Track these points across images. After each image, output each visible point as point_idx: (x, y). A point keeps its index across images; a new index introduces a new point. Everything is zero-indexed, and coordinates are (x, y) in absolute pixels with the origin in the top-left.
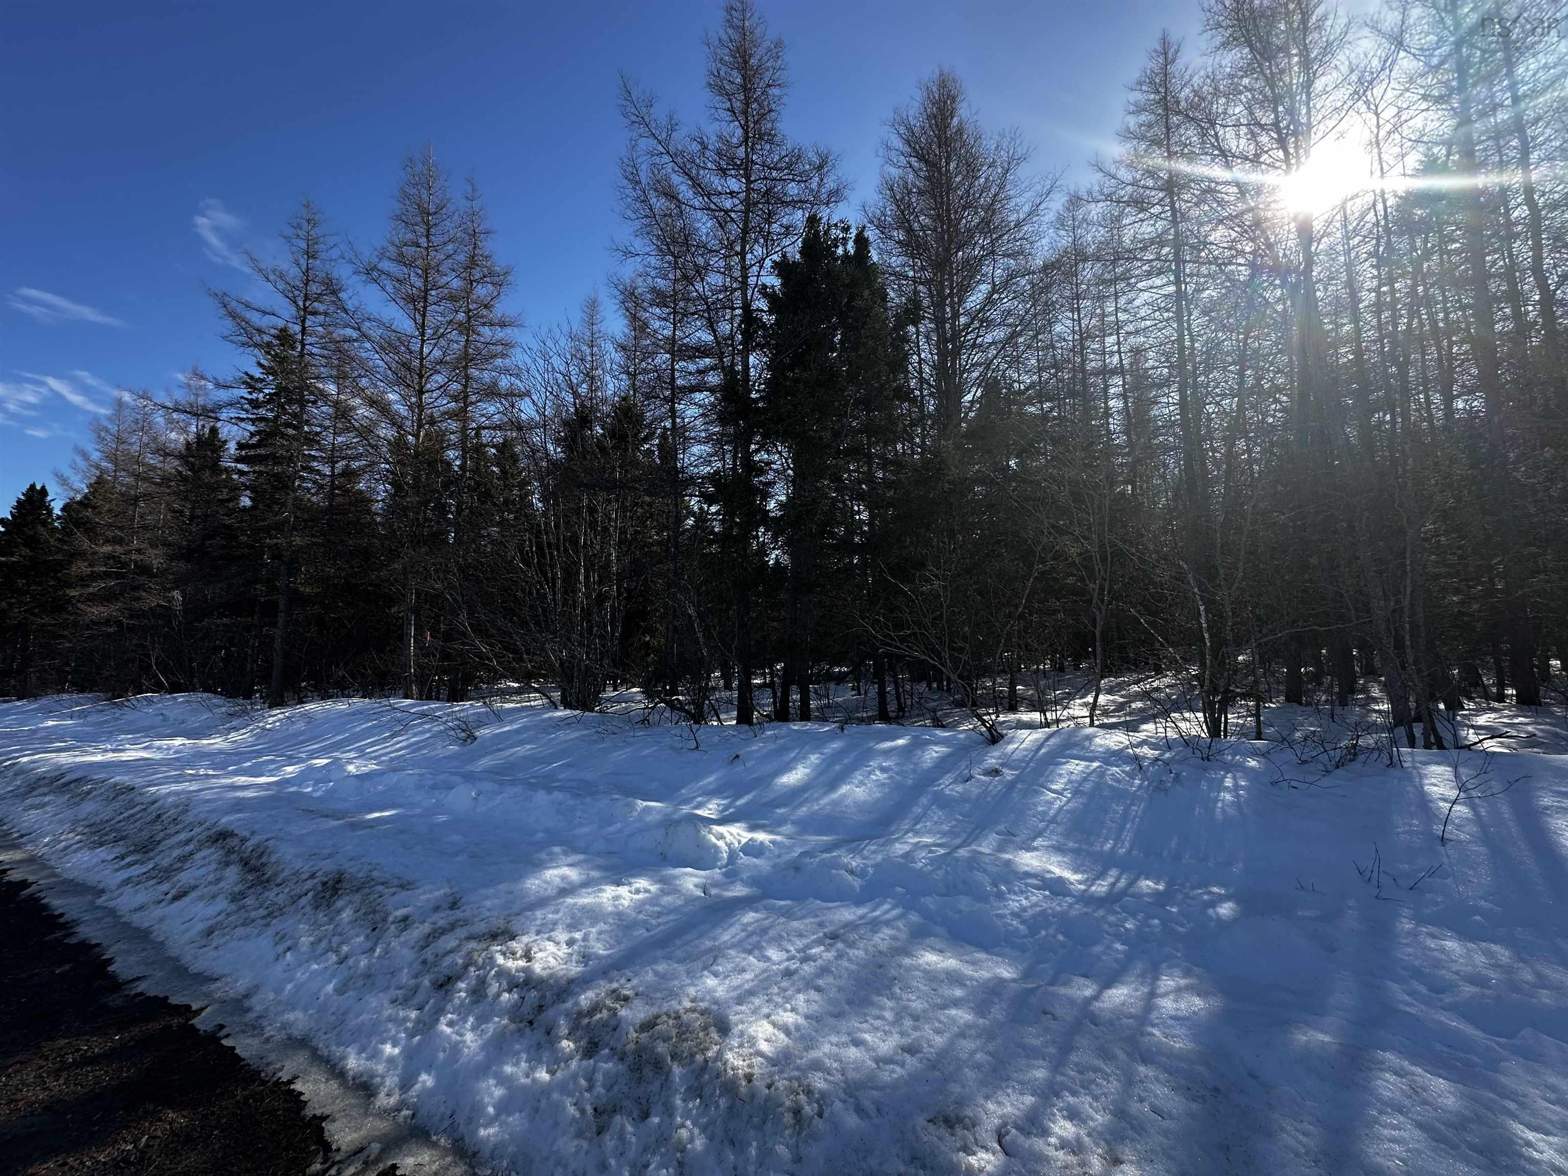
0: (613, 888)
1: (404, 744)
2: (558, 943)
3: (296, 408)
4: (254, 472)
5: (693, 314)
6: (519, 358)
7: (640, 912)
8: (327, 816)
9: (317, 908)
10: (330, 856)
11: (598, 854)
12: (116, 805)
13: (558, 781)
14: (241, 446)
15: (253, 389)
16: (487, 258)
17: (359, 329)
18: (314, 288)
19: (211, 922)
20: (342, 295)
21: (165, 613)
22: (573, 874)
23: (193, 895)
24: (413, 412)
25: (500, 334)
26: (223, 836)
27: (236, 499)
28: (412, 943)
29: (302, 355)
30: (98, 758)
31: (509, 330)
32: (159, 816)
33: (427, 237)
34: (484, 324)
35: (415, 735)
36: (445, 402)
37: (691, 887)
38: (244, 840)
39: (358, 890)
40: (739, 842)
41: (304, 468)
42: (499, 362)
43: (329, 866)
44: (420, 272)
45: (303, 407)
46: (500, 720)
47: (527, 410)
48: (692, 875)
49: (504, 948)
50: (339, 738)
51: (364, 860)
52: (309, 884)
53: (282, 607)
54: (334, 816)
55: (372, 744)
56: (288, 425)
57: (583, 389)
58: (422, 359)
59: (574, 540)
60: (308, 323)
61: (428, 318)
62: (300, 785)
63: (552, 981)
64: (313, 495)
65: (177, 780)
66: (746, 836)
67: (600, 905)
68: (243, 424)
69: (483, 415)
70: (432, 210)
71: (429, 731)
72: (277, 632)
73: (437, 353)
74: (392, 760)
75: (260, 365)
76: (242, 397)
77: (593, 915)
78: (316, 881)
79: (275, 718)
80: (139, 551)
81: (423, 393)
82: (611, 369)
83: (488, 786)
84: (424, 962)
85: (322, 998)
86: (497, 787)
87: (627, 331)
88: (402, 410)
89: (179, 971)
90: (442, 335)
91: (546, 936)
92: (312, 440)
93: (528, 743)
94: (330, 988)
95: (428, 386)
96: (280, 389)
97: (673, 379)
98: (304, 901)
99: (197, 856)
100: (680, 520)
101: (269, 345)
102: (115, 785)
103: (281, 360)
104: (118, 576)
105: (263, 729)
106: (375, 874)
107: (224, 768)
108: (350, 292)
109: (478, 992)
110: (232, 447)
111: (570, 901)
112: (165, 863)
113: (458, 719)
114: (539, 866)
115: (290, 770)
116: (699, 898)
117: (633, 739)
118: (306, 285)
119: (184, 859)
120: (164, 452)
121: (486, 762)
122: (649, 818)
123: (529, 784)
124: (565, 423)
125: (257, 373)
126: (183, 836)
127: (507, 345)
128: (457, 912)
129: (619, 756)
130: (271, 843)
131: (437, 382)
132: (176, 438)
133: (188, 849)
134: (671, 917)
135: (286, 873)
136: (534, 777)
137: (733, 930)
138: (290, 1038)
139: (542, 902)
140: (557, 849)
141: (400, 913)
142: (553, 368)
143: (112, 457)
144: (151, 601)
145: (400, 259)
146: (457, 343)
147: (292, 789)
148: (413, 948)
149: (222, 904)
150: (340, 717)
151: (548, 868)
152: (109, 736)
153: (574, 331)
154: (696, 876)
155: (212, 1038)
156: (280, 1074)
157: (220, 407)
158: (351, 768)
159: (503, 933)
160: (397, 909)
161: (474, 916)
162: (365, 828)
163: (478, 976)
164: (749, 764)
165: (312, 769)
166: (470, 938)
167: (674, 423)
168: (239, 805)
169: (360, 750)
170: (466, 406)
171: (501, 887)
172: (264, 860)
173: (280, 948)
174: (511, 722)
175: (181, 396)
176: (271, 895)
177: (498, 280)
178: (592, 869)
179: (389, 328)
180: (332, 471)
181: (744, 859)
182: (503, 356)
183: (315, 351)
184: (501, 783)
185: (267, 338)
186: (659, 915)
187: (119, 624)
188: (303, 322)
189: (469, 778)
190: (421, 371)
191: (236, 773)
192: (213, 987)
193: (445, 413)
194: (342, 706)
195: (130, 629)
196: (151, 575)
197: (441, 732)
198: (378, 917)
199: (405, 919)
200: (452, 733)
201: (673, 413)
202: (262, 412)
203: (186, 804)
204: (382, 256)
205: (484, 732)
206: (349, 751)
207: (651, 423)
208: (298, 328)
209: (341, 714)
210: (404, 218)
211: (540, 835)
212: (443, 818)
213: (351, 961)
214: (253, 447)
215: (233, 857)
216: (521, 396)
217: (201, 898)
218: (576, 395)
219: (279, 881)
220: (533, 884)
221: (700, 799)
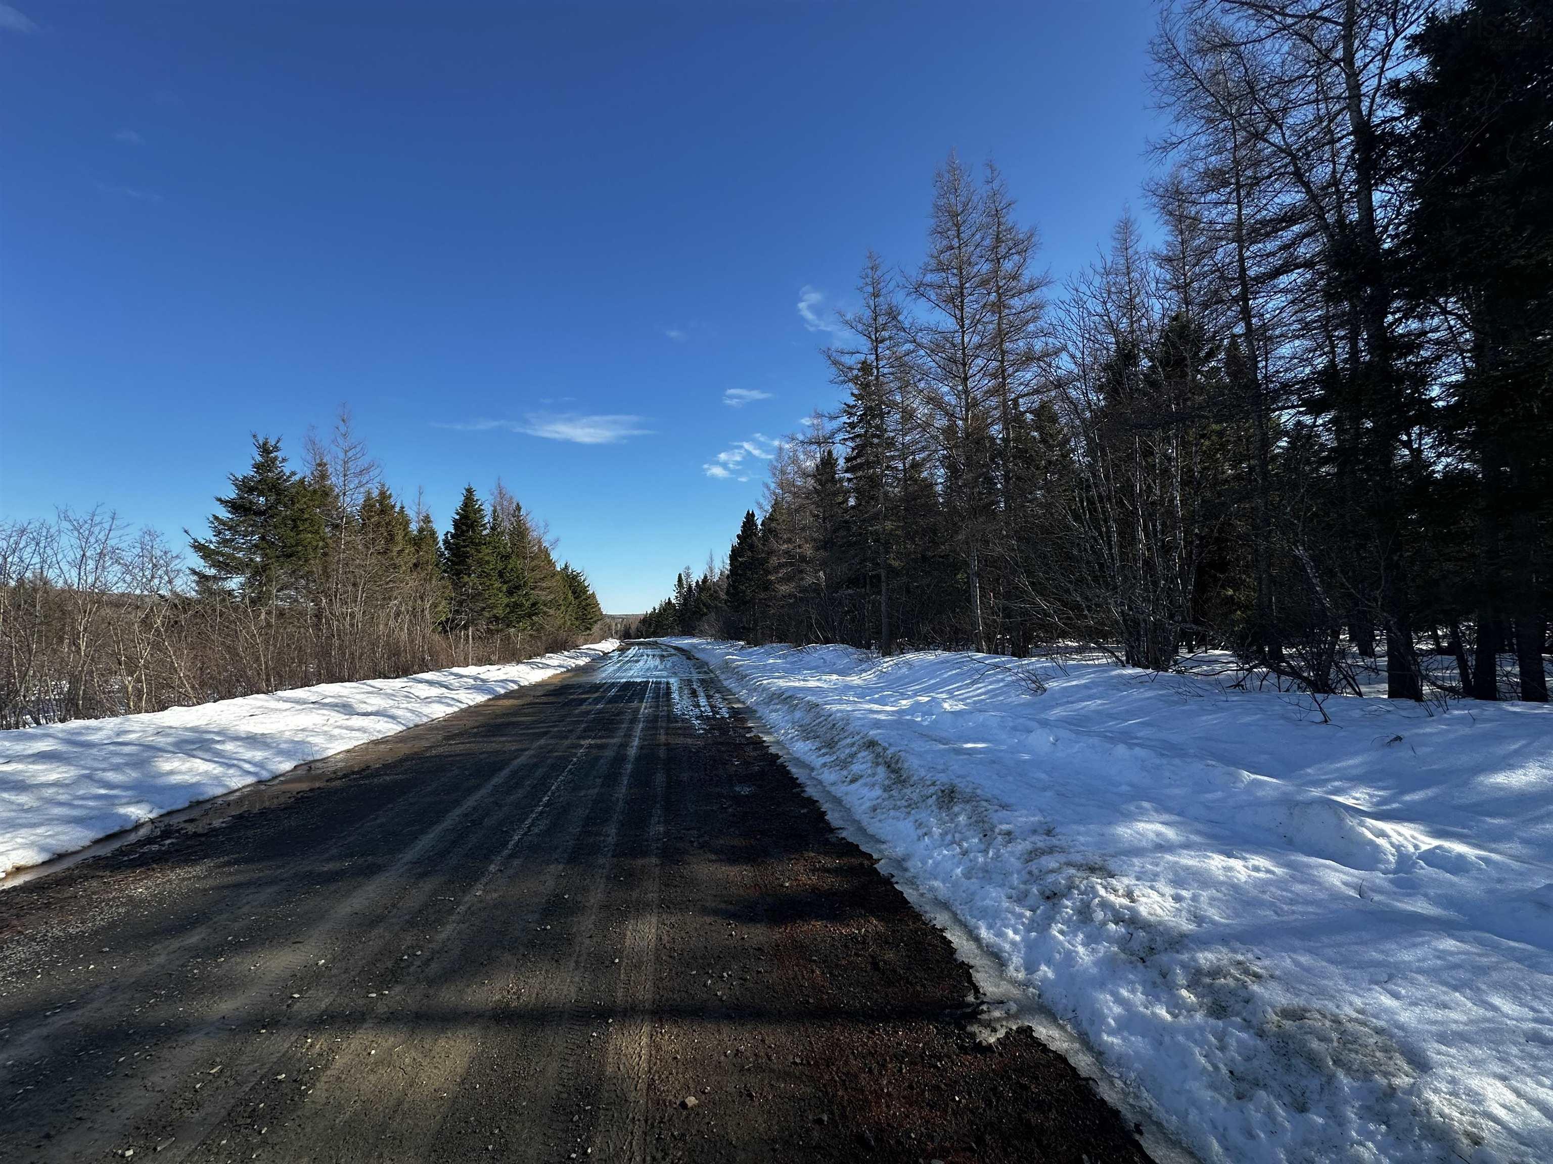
0: (1222, 858)
1: (983, 690)
2: (1163, 895)
3: (878, 421)
4: (856, 478)
5: (1270, 176)
6: (1051, 315)
7: (1264, 892)
8: (935, 740)
9: (940, 808)
10: (943, 771)
11: (1196, 819)
12: (812, 715)
13: (1136, 738)
14: (848, 460)
15: (851, 414)
16: (1010, 230)
17: (915, 341)
18: (881, 320)
19: (875, 802)
20: (900, 318)
21: (816, 588)
22: (1170, 833)
23: (861, 782)
24: (960, 399)
25: (1030, 298)
26: (871, 744)
27: (846, 501)
28: (1018, 854)
29: (877, 378)
30: (797, 684)
31: (1037, 293)
32: (834, 725)
33: (958, 237)
34: (1013, 296)
35: (991, 683)
36: (986, 382)
37: (1339, 884)
38: (885, 749)
39: (968, 802)
40: (1416, 847)
41: (888, 467)
42: (1031, 327)
43: (943, 778)
44: (955, 271)
45: (882, 418)
46: (1066, 674)
47: (1065, 364)
48: (1336, 870)
49: (1104, 883)
50: (932, 682)
51: (968, 779)
52: (932, 790)
53: (883, 578)
54: (940, 741)
55: (958, 689)
56: (874, 436)
57: (1124, 325)
58: (964, 349)
59: (1127, 487)
60: (880, 350)
61: (966, 309)
62: (912, 715)
63: (1161, 928)
64: (895, 487)
65: (840, 702)
66: (1428, 843)
67: (1208, 871)
68: (847, 443)
69: (1021, 384)
70: (960, 209)
71: (1003, 680)
72: (883, 599)
73: (976, 339)
74: (975, 703)
75: (853, 394)
76: (845, 423)
77: (1203, 880)
78: (936, 788)
79: (888, 663)
80: (800, 547)
81: (967, 379)
82: (1157, 289)
83: (1064, 733)
84: (1030, 873)
85: (954, 877)
86: (1074, 735)
87: (1170, 238)
88: (951, 399)
89: (862, 830)
90: (979, 320)
91: (1149, 884)
92: (890, 444)
93: (1099, 698)
94: (959, 871)
95: (971, 371)
96: (868, 409)
97: (1243, 270)
98: (930, 801)
99: (859, 755)
100: (1266, 443)
101: (857, 377)
102: (809, 702)
103: (865, 386)
104: (792, 564)
105: (881, 671)
106: (979, 791)
107: (863, 698)
108: (905, 312)
109: (1084, 913)
110: (841, 462)
111: (1169, 857)
112: (842, 756)
113: (1028, 672)
114: (1130, 817)
115: (905, 703)
116: (1350, 898)
117: (1227, 704)
118: (875, 320)
119: (853, 755)
120: (805, 475)
121: (1058, 712)
122: (1260, 793)
123: (1106, 737)
124: (1107, 368)
125: (851, 401)
126: (849, 741)
127: (1038, 307)
128: (1053, 838)
129: (1209, 720)
130: (902, 754)
131: (978, 365)
132: (810, 464)
133: (854, 749)
134: (1310, 909)
135: (915, 778)
136: (1110, 732)
137: (1419, 952)
138: (936, 899)
139: (1136, 851)
140: (1146, 804)
141: (1005, 827)
142: (1089, 313)
143: (781, 485)
144: (809, 580)
145: (941, 268)
146: (990, 322)
147: (908, 718)
148: (1019, 859)
149: (878, 792)
150: (931, 665)
151: (1140, 821)
152: (799, 670)
153: (1109, 264)
154: (1344, 873)
155: (888, 882)
156: (935, 922)
157: (834, 434)
158: (946, 706)
159: (1100, 869)
160: (1001, 823)
161: (1070, 847)
162: (965, 754)
163: (1082, 900)
164: (1422, 751)
165: (918, 703)
166: (1069, 864)
167: (1249, 325)
168: (877, 724)
169: (949, 692)
170: (1004, 378)
171: (1091, 827)
172: (899, 765)
173: (920, 832)
174: (1078, 677)
175: (811, 433)
176: (908, 791)
177: (1023, 247)
178: (1191, 833)
179: (936, 332)
180: (904, 465)
181: (1425, 870)
182: (1035, 319)
183: (886, 371)
184: (1077, 733)
185: (855, 372)
186: (1292, 902)
187: (795, 597)
188: (876, 351)
189: (1044, 724)
190: (964, 360)
191: (870, 702)
192: (884, 847)
193: (986, 392)
194: (930, 657)
195: (801, 599)
196: (807, 563)
197: (1013, 682)
198: (986, 826)
199: (1009, 833)
200: (1023, 683)
201: (1246, 314)
202: (857, 430)
203: (847, 719)
204: (926, 271)
205: (1052, 685)
206: (942, 693)
207: (1214, 337)
208: (873, 357)
209: (932, 664)
210: (939, 229)
211: (1124, 788)
212: (1026, 757)
213: (972, 855)
214: (855, 458)
215: (880, 760)
216: (1057, 352)
217: (866, 785)
218: (1115, 332)
219: (911, 783)
220: (1125, 832)
221: (1337, 784)
